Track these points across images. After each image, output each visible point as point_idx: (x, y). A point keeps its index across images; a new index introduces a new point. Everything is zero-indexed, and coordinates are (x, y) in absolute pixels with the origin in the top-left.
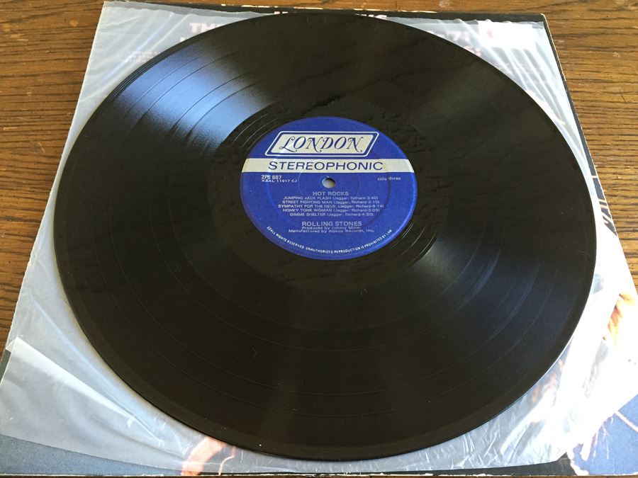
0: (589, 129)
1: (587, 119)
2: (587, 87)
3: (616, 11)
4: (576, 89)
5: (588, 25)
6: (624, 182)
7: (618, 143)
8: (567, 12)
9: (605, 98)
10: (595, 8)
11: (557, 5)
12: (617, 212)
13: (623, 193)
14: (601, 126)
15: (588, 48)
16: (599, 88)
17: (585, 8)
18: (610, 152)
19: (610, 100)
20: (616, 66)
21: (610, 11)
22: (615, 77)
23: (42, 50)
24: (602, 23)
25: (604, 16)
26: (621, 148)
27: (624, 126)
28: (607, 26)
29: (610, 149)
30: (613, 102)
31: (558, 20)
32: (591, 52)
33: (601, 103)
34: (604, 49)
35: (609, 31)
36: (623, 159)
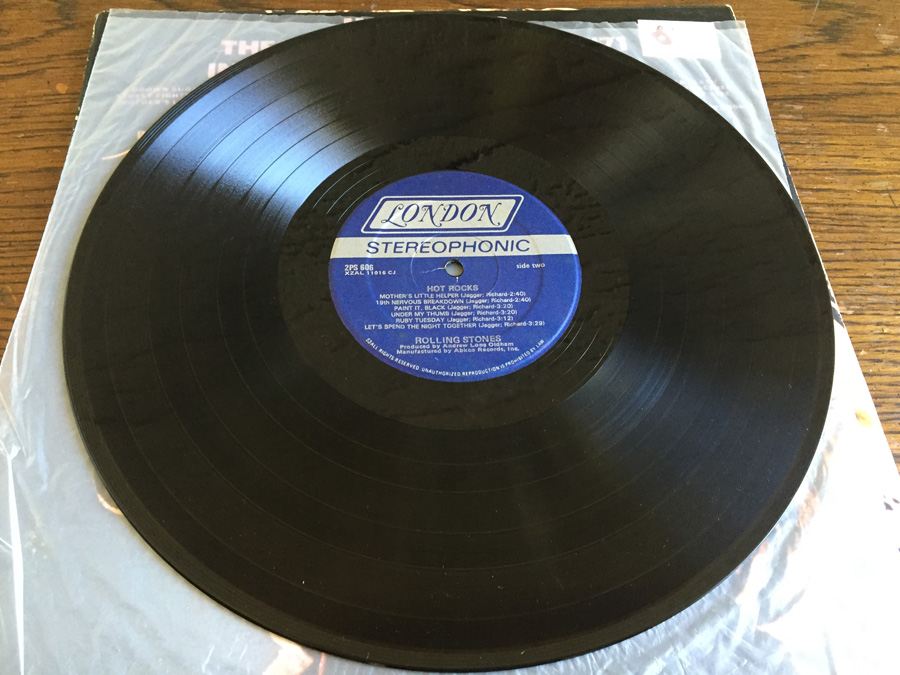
0: (840, 251)
1: (837, 235)
2: (839, 183)
3: (882, 55)
4: (819, 186)
5: (839, 81)
6: (893, 338)
7: (883, 273)
8: (808, 59)
9: (865, 199)
10: (849, 51)
11: (793, 47)
12: (883, 387)
13: (890, 356)
14: (857, 246)
15: (839, 117)
16: (854, 184)
17: (834, 52)
18: (870, 289)
19: (872, 203)
20: (881, 146)
21: (873, 55)
22: (880, 164)
23: (13, 132)
24: (862, 77)
25: (862, 65)
26: (889, 281)
27: (893, 246)
28: (868, 81)
29: (871, 285)
30: (876, 207)
31: (794, 72)
32: (844, 124)
33: (860, 209)
34: (863, 118)
35: (870, 89)
36: (892, 299)
